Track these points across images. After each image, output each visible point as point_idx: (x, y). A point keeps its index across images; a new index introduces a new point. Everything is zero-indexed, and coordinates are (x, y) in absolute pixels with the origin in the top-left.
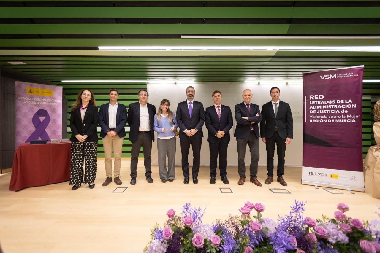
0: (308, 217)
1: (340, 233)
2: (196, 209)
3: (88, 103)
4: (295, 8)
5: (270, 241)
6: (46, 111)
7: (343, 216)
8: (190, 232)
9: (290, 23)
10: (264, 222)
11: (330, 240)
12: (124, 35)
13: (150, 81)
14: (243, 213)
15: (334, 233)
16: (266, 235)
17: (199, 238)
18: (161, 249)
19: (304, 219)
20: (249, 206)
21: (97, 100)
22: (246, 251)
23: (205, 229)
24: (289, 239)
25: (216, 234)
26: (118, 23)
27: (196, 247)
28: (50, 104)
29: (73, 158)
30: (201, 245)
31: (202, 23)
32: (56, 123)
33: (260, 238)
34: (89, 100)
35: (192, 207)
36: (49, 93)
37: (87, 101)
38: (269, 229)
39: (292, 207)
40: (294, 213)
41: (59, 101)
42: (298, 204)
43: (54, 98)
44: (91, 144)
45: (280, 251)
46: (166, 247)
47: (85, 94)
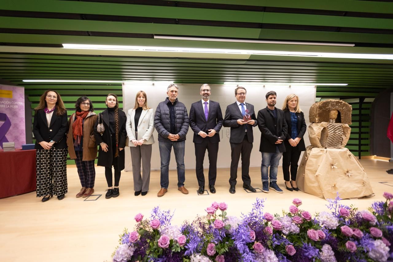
0: (267, 212)
1: (293, 225)
2: (165, 212)
3: (54, 105)
4: (265, 13)
5: (231, 237)
6: (5, 115)
7: (296, 210)
8: (157, 235)
9: (261, 28)
10: (228, 220)
11: (284, 231)
12: (92, 32)
13: (125, 82)
14: (208, 213)
15: (288, 225)
16: (229, 232)
17: (165, 239)
18: (127, 253)
19: (263, 215)
20: (215, 205)
21: (65, 102)
22: (209, 247)
23: (172, 231)
24: (248, 233)
25: (183, 234)
26: (83, 19)
27: (162, 248)
28: (10, 106)
29: (38, 167)
30: (166, 246)
31: (175, 24)
32: (18, 128)
33: (223, 234)
34: (55, 102)
35: (161, 211)
36: (9, 94)
37: (53, 104)
38: (232, 226)
39: (253, 205)
40: (255, 209)
41: (21, 103)
42: (258, 202)
43: (14, 100)
44: (58, 151)
45: (239, 245)
46: (133, 251)
47: (50, 96)
